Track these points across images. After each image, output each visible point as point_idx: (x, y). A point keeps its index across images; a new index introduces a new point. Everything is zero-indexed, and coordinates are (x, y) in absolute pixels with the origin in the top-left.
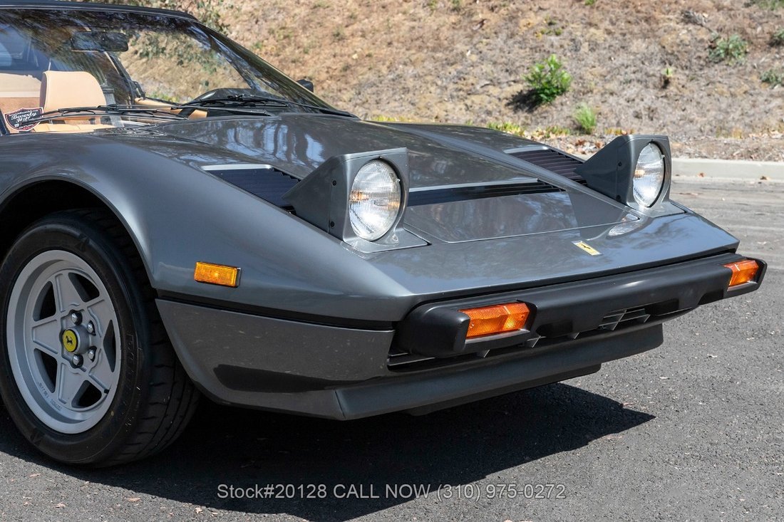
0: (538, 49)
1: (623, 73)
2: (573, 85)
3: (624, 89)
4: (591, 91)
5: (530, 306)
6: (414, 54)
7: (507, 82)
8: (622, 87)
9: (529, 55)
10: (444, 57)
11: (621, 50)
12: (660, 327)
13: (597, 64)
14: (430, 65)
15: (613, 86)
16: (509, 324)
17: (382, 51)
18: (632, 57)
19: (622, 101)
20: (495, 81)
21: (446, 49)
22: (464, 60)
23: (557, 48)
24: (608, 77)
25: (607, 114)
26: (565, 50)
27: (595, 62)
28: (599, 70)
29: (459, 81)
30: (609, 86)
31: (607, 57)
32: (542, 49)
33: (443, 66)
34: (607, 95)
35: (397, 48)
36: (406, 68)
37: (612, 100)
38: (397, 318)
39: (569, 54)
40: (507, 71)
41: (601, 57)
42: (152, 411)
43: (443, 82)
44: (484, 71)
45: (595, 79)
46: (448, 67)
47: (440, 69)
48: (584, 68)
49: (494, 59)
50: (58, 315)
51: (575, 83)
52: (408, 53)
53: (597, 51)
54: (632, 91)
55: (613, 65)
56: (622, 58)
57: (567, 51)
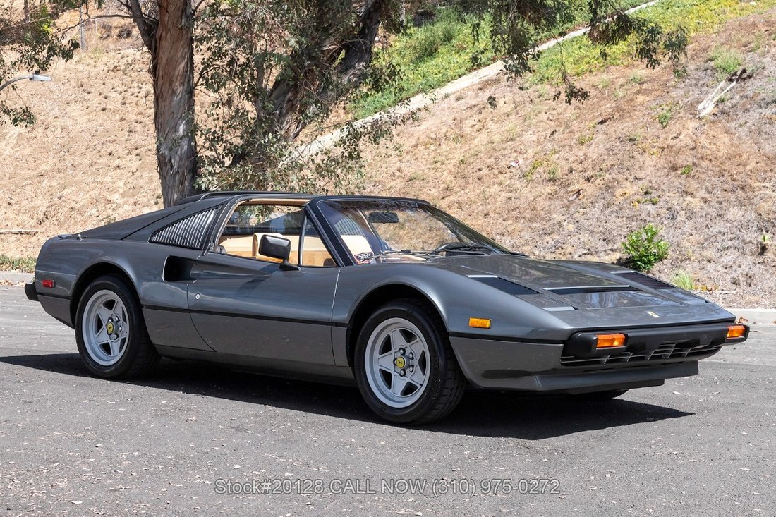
0: (635, 219)
1: (720, 240)
2: (670, 252)
3: (721, 256)
4: (689, 259)
5: (626, 335)
6: (511, 224)
7: (605, 251)
8: (719, 254)
9: (626, 224)
10: (542, 227)
11: (718, 218)
12: (696, 363)
13: (694, 232)
14: (527, 235)
15: (710, 253)
16: (616, 343)
17: (480, 222)
18: (729, 225)
19: (720, 268)
20: (593, 250)
21: (543, 218)
22: (561, 229)
23: (654, 217)
24: (705, 245)
25: (705, 281)
26: (662, 218)
27: (692, 230)
28: (696, 238)
29: (557, 250)
30: (707, 253)
31: (704, 224)
32: (639, 218)
33: (540, 235)
34: (705, 263)
35: (493, 219)
36: (504, 238)
37: (709, 266)
38: (565, 339)
39: (666, 222)
40: (604, 240)
41: (698, 225)
42: (446, 392)
43: (540, 251)
44: (582, 240)
45: (692, 247)
46: (546, 237)
47: (538, 239)
48: (680, 237)
49: (591, 228)
50: (393, 351)
51: (673, 251)
52: (505, 223)
53: (693, 219)
54: (729, 258)
55: (710, 233)
56: (718, 226)
57: (663, 219)
